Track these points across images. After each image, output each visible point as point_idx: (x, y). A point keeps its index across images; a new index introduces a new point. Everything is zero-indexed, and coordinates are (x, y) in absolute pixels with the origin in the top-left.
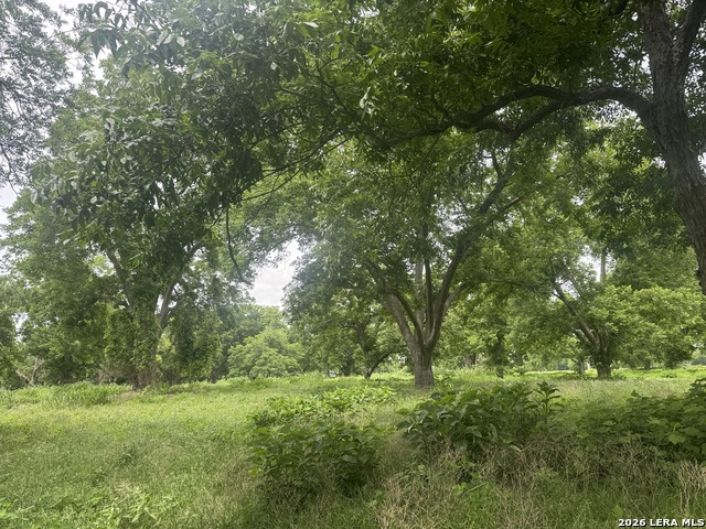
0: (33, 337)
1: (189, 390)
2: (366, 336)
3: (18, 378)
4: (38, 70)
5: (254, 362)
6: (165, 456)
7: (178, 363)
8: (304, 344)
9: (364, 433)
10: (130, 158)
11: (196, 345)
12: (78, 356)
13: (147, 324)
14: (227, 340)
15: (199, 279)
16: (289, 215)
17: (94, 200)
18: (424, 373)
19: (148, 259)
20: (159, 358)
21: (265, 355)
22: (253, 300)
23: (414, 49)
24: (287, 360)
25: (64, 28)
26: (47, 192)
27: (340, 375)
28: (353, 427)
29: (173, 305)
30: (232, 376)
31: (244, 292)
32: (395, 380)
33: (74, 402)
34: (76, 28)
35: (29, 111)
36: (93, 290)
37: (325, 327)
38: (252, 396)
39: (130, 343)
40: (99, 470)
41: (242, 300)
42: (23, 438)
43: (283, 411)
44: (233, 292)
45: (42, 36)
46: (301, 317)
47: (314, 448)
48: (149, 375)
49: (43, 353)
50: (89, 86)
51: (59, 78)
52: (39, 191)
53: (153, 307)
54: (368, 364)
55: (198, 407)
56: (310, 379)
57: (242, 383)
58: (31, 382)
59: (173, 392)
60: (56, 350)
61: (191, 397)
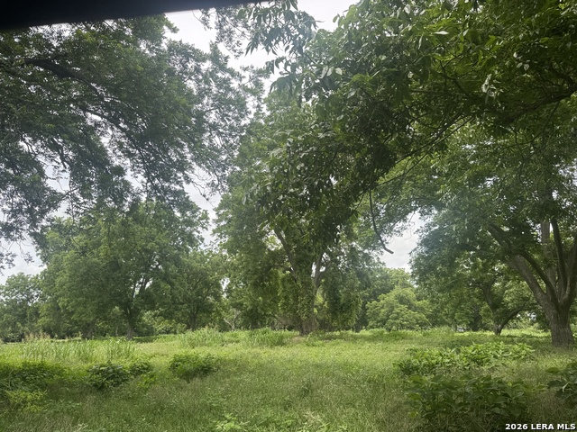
0: (233, 294)
1: (341, 337)
2: (492, 295)
3: (224, 324)
4: (230, 114)
5: (388, 316)
6: (333, 391)
7: (330, 315)
8: (432, 302)
9: (513, 389)
10: (302, 165)
11: (342, 301)
12: (262, 309)
13: (307, 284)
14: (364, 297)
15: (340, 249)
16: (412, 191)
17: (281, 197)
18: (561, 331)
19: (313, 237)
20: (315, 311)
21: (397, 310)
22: (384, 264)
23: (531, 29)
24: (417, 315)
25: (244, 81)
26: (252, 196)
27: (468, 330)
28: (500, 382)
29: (323, 269)
30: (372, 327)
31: (375, 258)
32: (528, 336)
33: (262, 343)
34: (251, 79)
35: (227, 142)
36: (269, 260)
37: (451, 287)
38: (392, 346)
39: (296, 299)
40: (287, 398)
41: (374, 264)
42: (235, 369)
43: (425, 362)
44: (367, 258)
45: (231, 90)
46: (428, 278)
47: (465, 399)
48: (310, 324)
49: (238, 306)
50: (258, 118)
51: (242, 116)
52: (247, 196)
53: (310, 272)
54: (497, 321)
55: (350, 352)
56: (440, 332)
57: (382, 333)
58: (233, 327)
59: (330, 338)
60: (247, 304)
61: (343, 344)
